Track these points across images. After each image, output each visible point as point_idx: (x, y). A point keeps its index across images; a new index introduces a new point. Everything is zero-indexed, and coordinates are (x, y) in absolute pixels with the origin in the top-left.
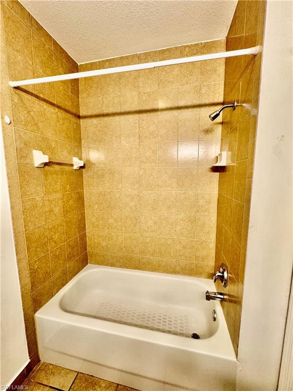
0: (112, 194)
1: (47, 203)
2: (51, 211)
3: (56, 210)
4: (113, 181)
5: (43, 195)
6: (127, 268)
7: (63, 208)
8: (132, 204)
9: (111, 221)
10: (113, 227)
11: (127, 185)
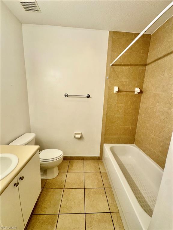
0: (152, 109)
1: (116, 107)
2: (118, 111)
3: (121, 111)
4: (154, 101)
5: (115, 104)
6: (150, 157)
7: (124, 111)
8: (162, 117)
9: (148, 125)
10: (148, 129)
11: (161, 104)
